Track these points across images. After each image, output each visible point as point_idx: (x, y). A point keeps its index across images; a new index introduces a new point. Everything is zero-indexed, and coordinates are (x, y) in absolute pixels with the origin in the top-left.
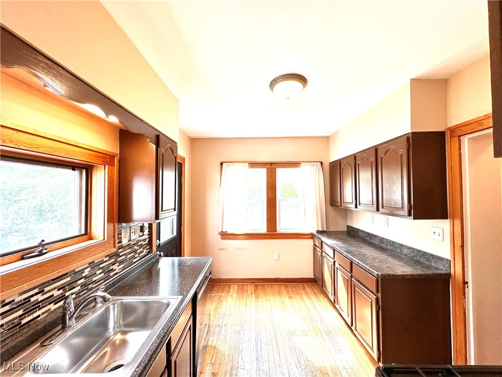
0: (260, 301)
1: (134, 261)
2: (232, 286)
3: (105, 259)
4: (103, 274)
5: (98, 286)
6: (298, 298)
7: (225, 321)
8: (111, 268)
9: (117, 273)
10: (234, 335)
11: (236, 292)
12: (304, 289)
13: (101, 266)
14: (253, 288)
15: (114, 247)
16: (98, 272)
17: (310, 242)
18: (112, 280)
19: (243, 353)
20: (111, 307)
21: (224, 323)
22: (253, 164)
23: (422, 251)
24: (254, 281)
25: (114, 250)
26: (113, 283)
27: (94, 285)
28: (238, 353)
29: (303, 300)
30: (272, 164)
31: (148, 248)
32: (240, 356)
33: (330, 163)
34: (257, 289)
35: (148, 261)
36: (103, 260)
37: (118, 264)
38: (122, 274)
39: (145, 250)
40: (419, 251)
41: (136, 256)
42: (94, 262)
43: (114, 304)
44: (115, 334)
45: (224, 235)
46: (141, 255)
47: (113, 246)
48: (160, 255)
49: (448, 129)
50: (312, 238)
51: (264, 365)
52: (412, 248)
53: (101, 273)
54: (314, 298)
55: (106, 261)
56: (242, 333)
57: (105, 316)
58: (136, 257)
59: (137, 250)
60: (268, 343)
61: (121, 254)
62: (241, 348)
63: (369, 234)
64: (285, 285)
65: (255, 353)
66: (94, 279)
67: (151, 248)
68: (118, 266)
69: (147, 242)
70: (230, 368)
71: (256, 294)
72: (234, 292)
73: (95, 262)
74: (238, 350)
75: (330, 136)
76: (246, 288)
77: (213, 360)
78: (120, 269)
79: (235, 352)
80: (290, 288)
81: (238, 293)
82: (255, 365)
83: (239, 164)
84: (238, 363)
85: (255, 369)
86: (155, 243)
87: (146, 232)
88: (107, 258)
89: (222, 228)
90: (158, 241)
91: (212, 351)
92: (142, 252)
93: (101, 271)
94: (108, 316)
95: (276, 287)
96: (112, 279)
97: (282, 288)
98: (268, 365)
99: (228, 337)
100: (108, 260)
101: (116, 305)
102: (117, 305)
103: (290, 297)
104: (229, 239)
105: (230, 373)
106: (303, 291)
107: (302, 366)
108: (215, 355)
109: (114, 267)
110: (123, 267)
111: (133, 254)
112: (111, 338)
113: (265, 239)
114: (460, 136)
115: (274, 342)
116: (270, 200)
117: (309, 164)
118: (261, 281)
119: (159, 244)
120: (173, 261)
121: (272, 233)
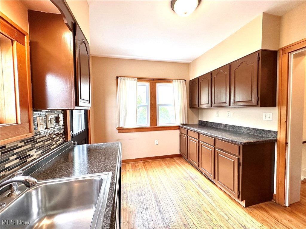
0: (149, 171)
1: (52, 148)
2: (127, 165)
3: (20, 145)
4: (18, 160)
5: (12, 172)
6: (173, 167)
7: (129, 189)
8: (28, 154)
9: (35, 159)
10: (138, 198)
11: (131, 168)
12: (175, 161)
13: (16, 151)
14: (142, 164)
15: (30, 132)
16: (11, 158)
17: (178, 132)
18: (30, 166)
19: (148, 209)
20: (34, 193)
21: (128, 190)
22: (140, 79)
23: (256, 129)
24: (142, 160)
25: (30, 135)
26: (31, 169)
27: (8, 173)
28: (145, 210)
29: (177, 168)
30: (153, 79)
31: (63, 137)
32: (147, 212)
33: (190, 81)
34: (145, 165)
35: (64, 148)
36: (17, 145)
37: (35, 150)
38: (41, 160)
39: (61, 139)
40: (254, 129)
41: (53, 143)
42: (5, 147)
43: (36, 189)
44: (40, 220)
45: (121, 130)
46: (58, 143)
47: (28, 131)
48: (74, 144)
49: (281, 49)
50: (179, 129)
51: (166, 215)
52: (248, 128)
53: (16, 159)
54: (182, 166)
55: (21, 147)
56: (143, 195)
57: (25, 204)
58: (54, 145)
59: (54, 138)
60: (164, 199)
61: (38, 140)
62: (146, 206)
63: (215, 124)
64: (162, 160)
65: (157, 208)
66: (7, 166)
67: (66, 137)
68: (36, 152)
69: (62, 132)
70: (142, 222)
71: (146, 167)
72: (129, 168)
73: (7, 147)
74: (144, 207)
75: (190, 63)
76: (137, 164)
77: (127, 219)
78: (38, 154)
79: (142, 209)
80: (166, 161)
81: (132, 168)
82: (159, 216)
83: (131, 78)
84: (147, 217)
85: (160, 219)
86: (70, 133)
87: (61, 123)
88: (23, 144)
89: (119, 125)
90: (72, 132)
91: (124, 213)
92: (58, 140)
93: (15, 156)
94: (30, 203)
95: (157, 162)
96: (30, 164)
97: (161, 162)
98: (168, 214)
99: (134, 200)
100: (24, 146)
101: (39, 189)
102: (41, 190)
103: (168, 167)
104: (124, 132)
105: (143, 227)
106: (174, 163)
107: (192, 210)
108: (127, 215)
109: (32, 153)
110: (41, 153)
111: (50, 141)
112: (36, 225)
113: (149, 131)
114: (288, 53)
115: (167, 197)
116: (152, 105)
117: (178, 81)
118: (147, 159)
119: (73, 135)
120: (83, 147)
121: (154, 127)
